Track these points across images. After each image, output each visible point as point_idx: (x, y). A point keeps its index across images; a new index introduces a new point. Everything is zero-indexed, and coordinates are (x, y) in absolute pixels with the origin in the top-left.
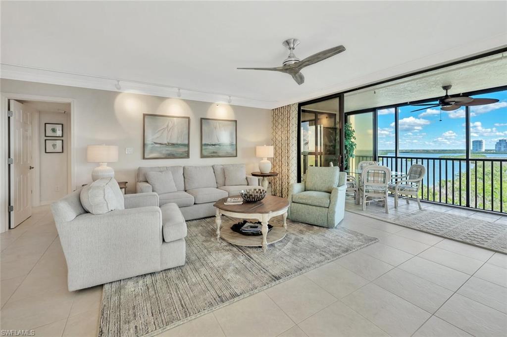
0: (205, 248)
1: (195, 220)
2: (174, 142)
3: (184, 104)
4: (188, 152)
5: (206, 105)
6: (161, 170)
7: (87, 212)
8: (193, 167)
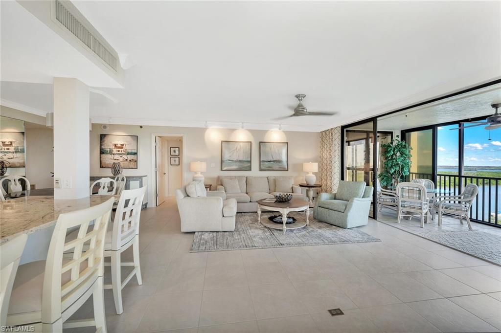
0: (249, 227)
1: (251, 212)
2: (241, 159)
3: (249, 134)
4: (250, 167)
5: (264, 132)
6: (231, 178)
7: (189, 196)
8: (252, 177)
